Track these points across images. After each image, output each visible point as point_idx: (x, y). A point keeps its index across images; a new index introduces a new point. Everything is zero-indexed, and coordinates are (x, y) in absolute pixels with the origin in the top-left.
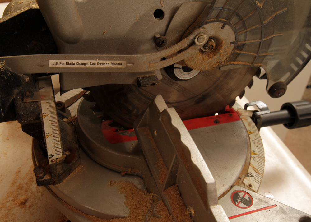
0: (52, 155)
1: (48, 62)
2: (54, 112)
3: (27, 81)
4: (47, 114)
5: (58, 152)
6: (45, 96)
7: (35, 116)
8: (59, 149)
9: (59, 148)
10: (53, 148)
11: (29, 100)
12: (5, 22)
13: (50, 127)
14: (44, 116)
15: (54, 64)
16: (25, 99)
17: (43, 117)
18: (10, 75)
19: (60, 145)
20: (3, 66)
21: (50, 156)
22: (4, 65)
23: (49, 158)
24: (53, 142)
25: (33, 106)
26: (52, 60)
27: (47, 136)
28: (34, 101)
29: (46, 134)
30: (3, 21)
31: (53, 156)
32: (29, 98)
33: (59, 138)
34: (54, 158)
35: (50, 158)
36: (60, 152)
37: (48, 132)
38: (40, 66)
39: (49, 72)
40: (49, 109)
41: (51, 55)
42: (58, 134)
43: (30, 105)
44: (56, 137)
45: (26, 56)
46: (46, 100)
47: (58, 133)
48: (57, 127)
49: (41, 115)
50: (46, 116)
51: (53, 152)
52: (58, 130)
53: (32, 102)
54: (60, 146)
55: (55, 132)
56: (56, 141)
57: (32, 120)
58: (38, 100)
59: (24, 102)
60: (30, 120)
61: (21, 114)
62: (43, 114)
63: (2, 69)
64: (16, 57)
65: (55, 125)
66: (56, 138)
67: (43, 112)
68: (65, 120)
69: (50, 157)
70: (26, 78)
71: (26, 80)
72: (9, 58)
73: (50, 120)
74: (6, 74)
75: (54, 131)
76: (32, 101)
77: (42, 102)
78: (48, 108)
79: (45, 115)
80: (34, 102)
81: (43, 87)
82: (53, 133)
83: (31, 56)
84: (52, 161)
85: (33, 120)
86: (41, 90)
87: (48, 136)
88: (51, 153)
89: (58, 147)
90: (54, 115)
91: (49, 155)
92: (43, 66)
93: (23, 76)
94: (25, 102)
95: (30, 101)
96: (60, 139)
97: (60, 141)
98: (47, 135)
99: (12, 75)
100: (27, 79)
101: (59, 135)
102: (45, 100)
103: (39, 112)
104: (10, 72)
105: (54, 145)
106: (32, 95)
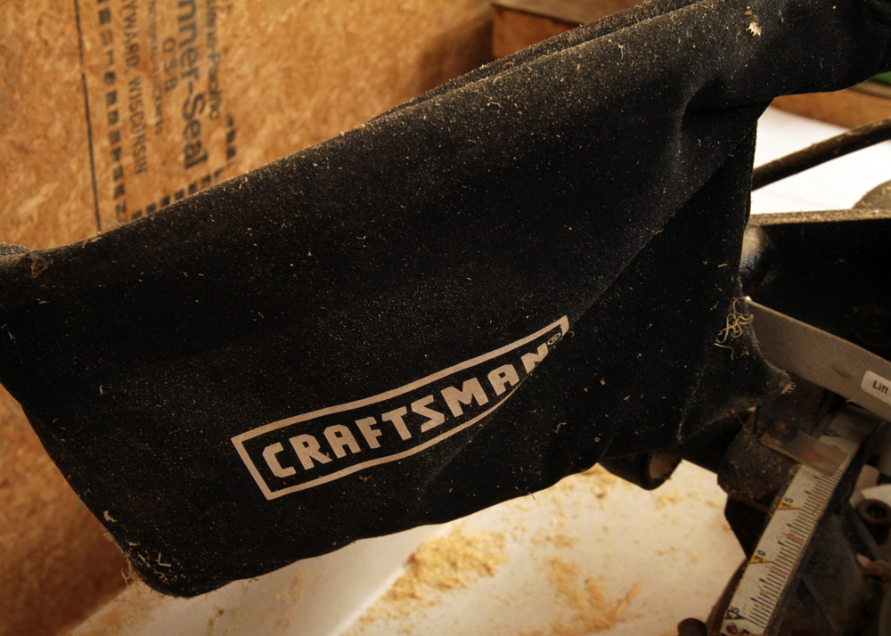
0: (741, 613)
1: (863, 375)
2: (814, 512)
3: (783, 392)
4: (794, 505)
5: (759, 618)
6: (820, 458)
7: (764, 493)
8: (764, 612)
9: (766, 608)
10: (753, 599)
11: (776, 444)
12: (826, 223)
13: (780, 543)
14: (784, 504)
15: (877, 386)
16: (766, 436)
17: (780, 506)
18: (746, 355)
19: (775, 603)
20: (742, 327)
21: (732, 611)
22: (747, 325)
23: (725, 616)
24: (762, 584)
25: (774, 466)
26: (876, 372)
27: (757, 557)
28: (786, 453)
29: (759, 552)
30: (823, 220)
31: (739, 617)
32: (779, 439)
33: (784, 584)
34: (741, 624)
35: (729, 617)
36: (763, 621)
37: (764, 550)
38: (838, 372)
39: (853, 400)
40: (807, 495)
41: (879, 358)
42: (786, 571)
43: (769, 459)
44: (776, 576)
45: (815, 332)
46: (818, 469)
47: (788, 568)
48: (796, 553)
49: (777, 499)
50: (789, 507)
51: (744, 609)
52: (793, 561)
53: (779, 453)
54: (772, 607)
55: (782, 560)
56: (769, 586)
57: (752, 497)
58: (796, 458)
59: (759, 442)
60: (746, 495)
61: (732, 466)
62: (784, 498)
63: (735, 332)
64: (787, 321)
65: (796, 544)
66: (774, 580)
67: (789, 493)
68: (863, 560)
69: (731, 614)
70: (787, 383)
71: (782, 389)
72: (771, 314)
73: (791, 523)
74: (739, 350)
75: (782, 557)
76: (780, 450)
77: (804, 467)
78: (806, 492)
79: (788, 503)
80: (785, 456)
81: (838, 433)
82: (776, 562)
83: (827, 337)
84: (730, 629)
85: (755, 499)
86: (824, 439)
87: (758, 560)
88: (740, 607)
89: (765, 603)
90: (808, 519)
91: (730, 608)
92: (845, 375)
93: (780, 376)
94: (763, 445)
95: (775, 448)
96: (782, 588)
97: (780, 592)
98: (760, 556)
99: (750, 358)
100: (789, 387)
101: (787, 576)
102: (814, 467)
103: (779, 488)
104: (751, 349)
105: (759, 591)
106: (790, 436)
